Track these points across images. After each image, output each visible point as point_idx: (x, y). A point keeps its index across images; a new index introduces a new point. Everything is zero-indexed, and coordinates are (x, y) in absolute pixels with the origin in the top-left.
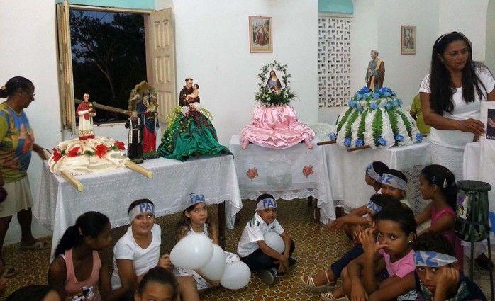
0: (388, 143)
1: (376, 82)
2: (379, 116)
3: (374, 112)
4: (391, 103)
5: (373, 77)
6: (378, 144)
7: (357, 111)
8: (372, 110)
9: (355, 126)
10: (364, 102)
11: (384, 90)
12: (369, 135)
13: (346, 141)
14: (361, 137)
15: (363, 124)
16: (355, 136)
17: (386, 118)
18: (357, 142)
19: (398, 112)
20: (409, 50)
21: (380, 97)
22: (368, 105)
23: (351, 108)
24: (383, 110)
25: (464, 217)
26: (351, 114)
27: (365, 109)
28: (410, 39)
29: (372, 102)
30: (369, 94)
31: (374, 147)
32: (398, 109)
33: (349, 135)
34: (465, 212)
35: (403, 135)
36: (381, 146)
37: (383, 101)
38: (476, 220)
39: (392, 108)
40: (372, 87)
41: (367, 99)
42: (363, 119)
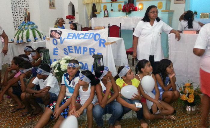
0: (31, 41)
1: (27, 19)
2: (28, 32)
3: (26, 30)
4: (33, 27)
5: (26, 18)
6: (28, 41)
7: (21, 30)
8: (26, 29)
9: (20, 36)
10: (23, 27)
11: (31, 22)
12: (25, 38)
13: (17, 41)
14: (22, 39)
15: (23, 35)
16: (20, 39)
17: (31, 32)
18: (21, 41)
19: (36, 30)
20: (52, 7)
21: (28, 25)
22: (25, 28)
23: (19, 29)
24: (30, 29)
25: (42, 59)
26: (19, 32)
27: (24, 29)
28: (53, 3)
29: (26, 27)
30: (25, 24)
31: (27, 43)
32: (36, 29)
33: (18, 39)
34: (43, 58)
35: (38, 38)
36: (29, 42)
37: (30, 26)
38: (46, 59)
39: (33, 29)
40: (26, 22)
41: (24, 26)
42: (23, 33)
